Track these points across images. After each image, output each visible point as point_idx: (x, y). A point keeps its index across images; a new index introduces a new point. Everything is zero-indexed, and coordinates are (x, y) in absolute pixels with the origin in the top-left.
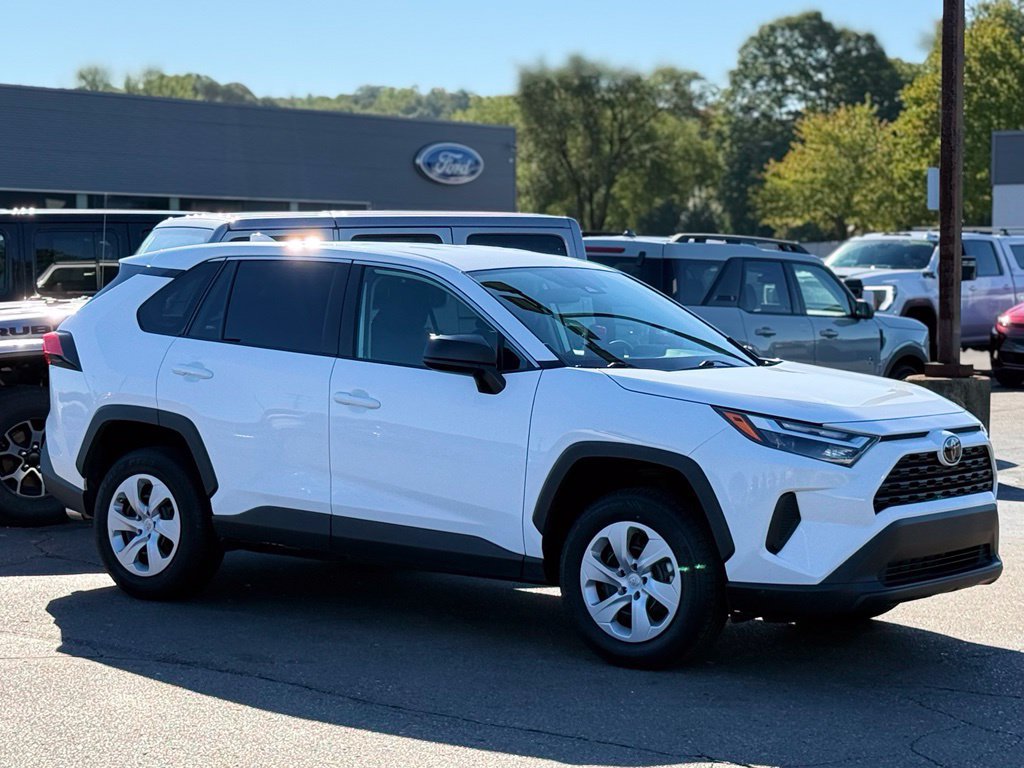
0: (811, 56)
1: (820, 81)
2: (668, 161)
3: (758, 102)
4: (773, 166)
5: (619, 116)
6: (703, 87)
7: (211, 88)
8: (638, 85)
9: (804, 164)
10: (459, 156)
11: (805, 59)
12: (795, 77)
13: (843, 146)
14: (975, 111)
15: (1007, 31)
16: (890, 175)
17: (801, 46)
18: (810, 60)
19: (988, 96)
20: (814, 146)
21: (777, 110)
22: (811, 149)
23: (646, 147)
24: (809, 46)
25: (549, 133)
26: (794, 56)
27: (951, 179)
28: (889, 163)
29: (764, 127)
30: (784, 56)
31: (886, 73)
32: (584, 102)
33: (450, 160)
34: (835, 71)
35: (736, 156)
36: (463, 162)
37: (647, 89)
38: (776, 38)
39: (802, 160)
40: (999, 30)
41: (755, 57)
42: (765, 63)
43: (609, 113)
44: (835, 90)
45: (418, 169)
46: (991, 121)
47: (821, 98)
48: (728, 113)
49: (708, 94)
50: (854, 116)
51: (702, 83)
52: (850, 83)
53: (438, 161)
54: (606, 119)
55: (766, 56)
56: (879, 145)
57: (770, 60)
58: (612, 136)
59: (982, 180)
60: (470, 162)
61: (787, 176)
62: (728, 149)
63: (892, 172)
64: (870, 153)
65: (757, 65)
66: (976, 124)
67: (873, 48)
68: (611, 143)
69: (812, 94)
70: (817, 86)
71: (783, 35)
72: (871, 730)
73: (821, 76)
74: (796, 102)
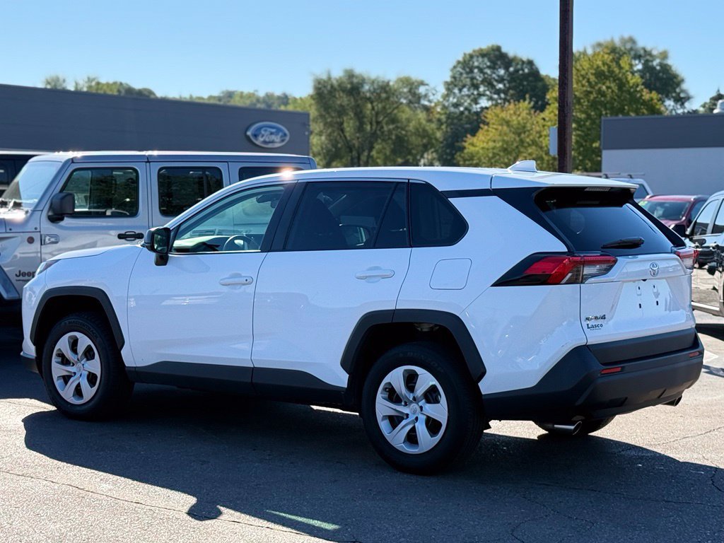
0: (494, 73)
1: (500, 89)
2: (406, 135)
3: (462, 101)
4: (470, 139)
5: (376, 108)
6: (427, 90)
7: (130, 91)
8: (387, 89)
9: (488, 138)
10: (274, 130)
11: (491, 75)
12: (485, 86)
13: (512, 126)
14: (592, 106)
15: (611, 57)
16: (540, 144)
17: (489, 67)
18: (494, 76)
19: (599, 96)
20: (495, 127)
21: (474, 106)
22: (493, 128)
23: (391, 127)
24: (493, 67)
25: (333, 117)
26: (484, 73)
27: (565, 135)
28: (540, 136)
29: (467, 117)
30: (478, 74)
31: (540, 84)
32: (354, 98)
33: (268, 133)
34: (509, 82)
35: (449, 134)
36: (276, 134)
37: (393, 91)
38: (473, 63)
39: (487, 135)
40: (606, 56)
41: (461, 74)
42: (467, 78)
43: (369, 106)
44: (509, 94)
45: (248, 138)
46: (601, 112)
47: (501, 99)
48: (444, 107)
49: (430, 94)
50: (519, 108)
51: (427, 87)
52: (518, 90)
53: (260, 133)
54: (368, 109)
55: (467, 73)
56: (534, 127)
57: (470, 75)
58: (372, 119)
59: (596, 148)
60: (280, 134)
61: (478, 144)
62: (445, 130)
63: (541, 142)
64: (529, 131)
65: (462, 78)
66: (593, 113)
67: (532, 69)
68: (371, 124)
69: (496, 96)
70: (498, 92)
71: (477, 61)
72: (485, 518)
73: (501, 86)
74: (486, 101)
